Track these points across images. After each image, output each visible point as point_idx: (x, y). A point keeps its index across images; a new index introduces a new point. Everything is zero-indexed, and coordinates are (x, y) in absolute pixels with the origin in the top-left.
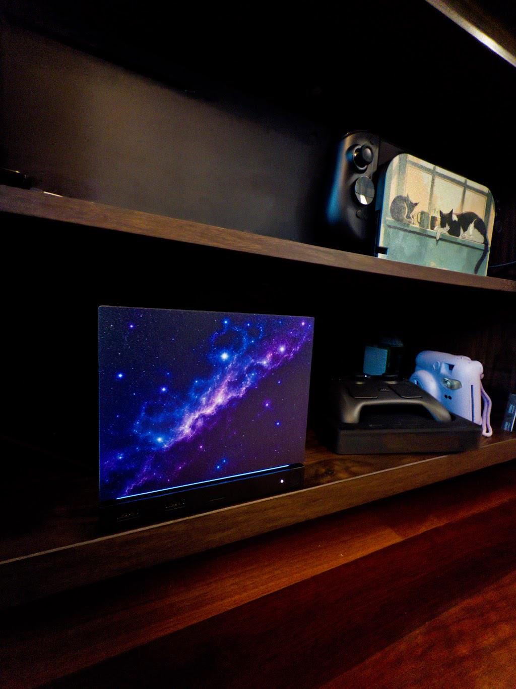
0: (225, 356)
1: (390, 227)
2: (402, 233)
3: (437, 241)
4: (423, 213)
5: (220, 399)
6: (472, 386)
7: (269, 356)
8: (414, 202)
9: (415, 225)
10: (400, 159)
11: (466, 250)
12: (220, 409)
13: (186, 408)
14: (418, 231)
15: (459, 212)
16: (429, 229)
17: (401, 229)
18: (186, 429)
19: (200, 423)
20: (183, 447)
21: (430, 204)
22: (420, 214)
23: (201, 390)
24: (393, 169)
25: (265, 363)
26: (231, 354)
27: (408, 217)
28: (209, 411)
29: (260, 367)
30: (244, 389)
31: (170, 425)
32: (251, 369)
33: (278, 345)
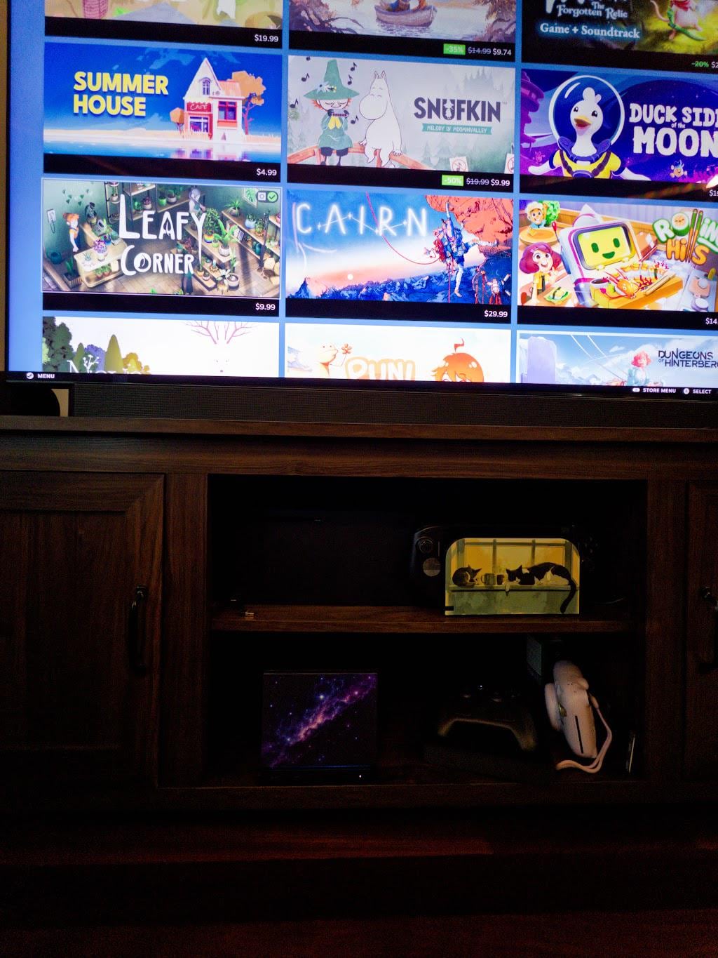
0: (322, 697)
1: (454, 591)
2: (466, 594)
3: (507, 593)
4: (486, 575)
5: (319, 720)
6: (576, 717)
7: (348, 697)
8: (475, 569)
9: (481, 585)
10: (458, 545)
11: (544, 594)
12: (319, 725)
13: (302, 724)
14: (484, 589)
15: (529, 566)
16: (496, 585)
17: (463, 591)
18: (302, 735)
19: (309, 733)
20: (300, 746)
21: (494, 567)
22: (483, 577)
23: (309, 715)
24: (452, 551)
25: (345, 701)
26: (325, 696)
27: (472, 580)
28: (314, 726)
29: (343, 704)
30: (333, 716)
31: (294, 732)
32: (337, 704)
33: (353, 691)
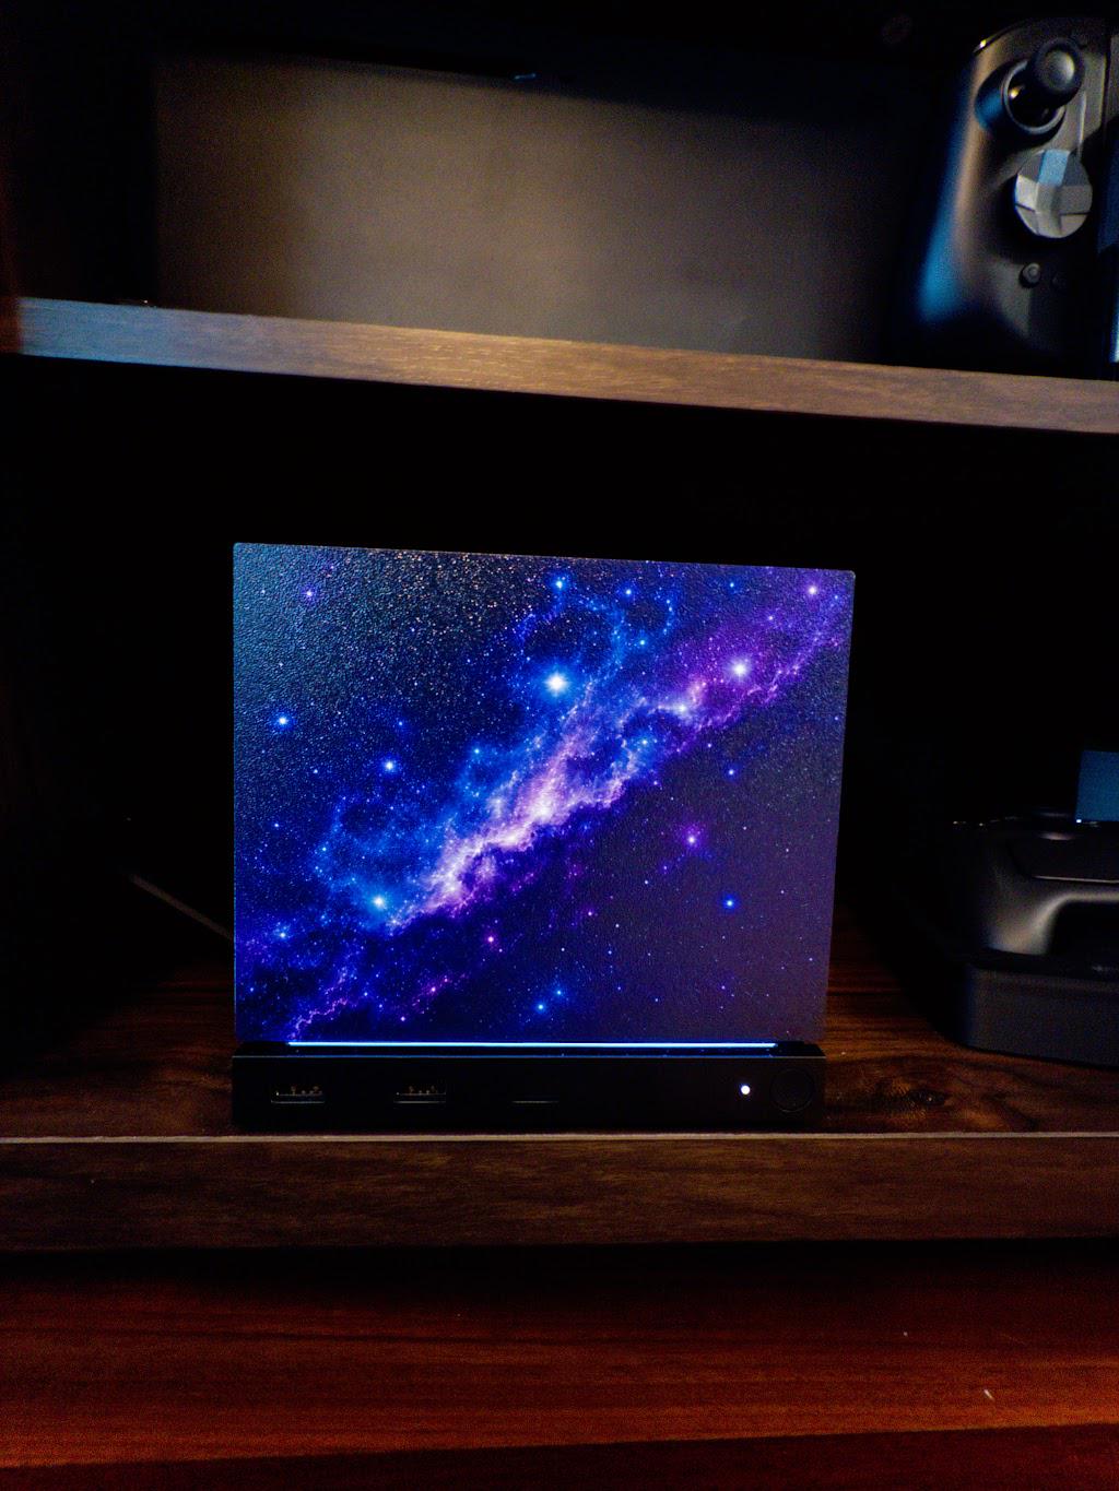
0: (557, 683)
5: (545, 806)
7: (697, 689)
12: (542, 832)
13: (449, 823)
18: (449, 881)
19: (487, 870)
23: (488, 777)
25: (682, 708)
26: (576, 676)
28: (513, 838)
29: (667, 722)
30: (615, 784)
31: (405, 866)
32: (637, 725)
33: (725, 656)
